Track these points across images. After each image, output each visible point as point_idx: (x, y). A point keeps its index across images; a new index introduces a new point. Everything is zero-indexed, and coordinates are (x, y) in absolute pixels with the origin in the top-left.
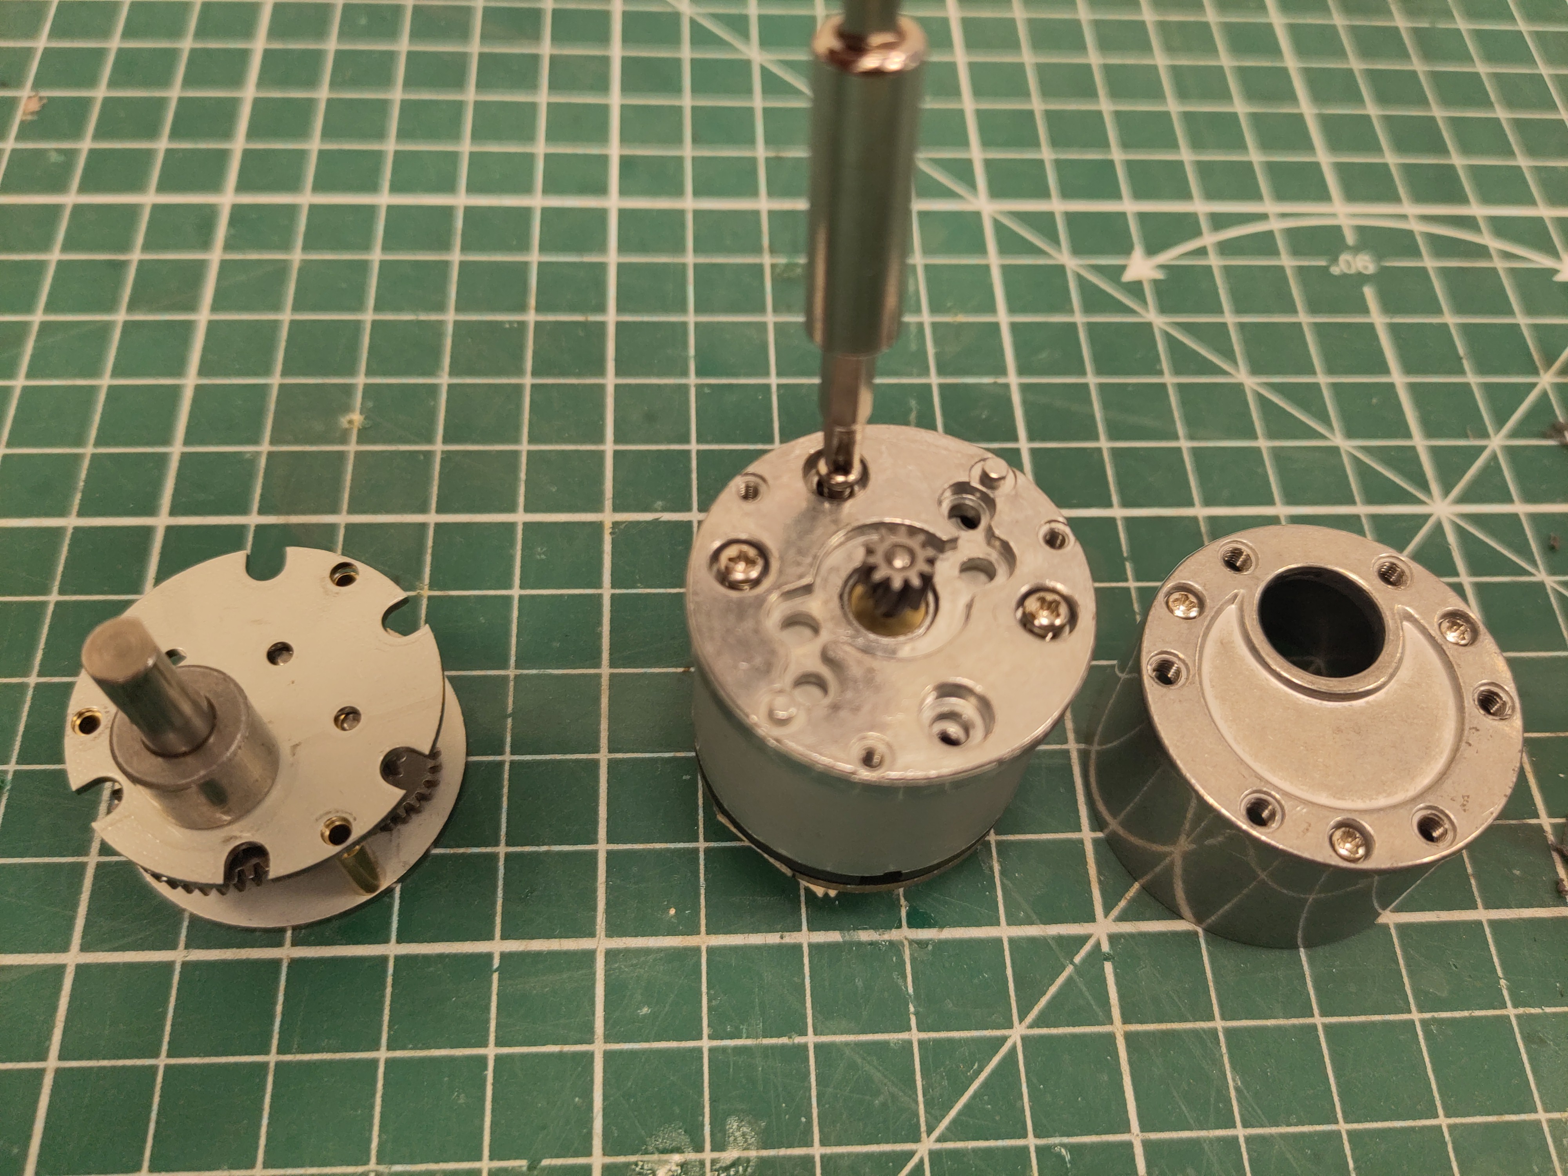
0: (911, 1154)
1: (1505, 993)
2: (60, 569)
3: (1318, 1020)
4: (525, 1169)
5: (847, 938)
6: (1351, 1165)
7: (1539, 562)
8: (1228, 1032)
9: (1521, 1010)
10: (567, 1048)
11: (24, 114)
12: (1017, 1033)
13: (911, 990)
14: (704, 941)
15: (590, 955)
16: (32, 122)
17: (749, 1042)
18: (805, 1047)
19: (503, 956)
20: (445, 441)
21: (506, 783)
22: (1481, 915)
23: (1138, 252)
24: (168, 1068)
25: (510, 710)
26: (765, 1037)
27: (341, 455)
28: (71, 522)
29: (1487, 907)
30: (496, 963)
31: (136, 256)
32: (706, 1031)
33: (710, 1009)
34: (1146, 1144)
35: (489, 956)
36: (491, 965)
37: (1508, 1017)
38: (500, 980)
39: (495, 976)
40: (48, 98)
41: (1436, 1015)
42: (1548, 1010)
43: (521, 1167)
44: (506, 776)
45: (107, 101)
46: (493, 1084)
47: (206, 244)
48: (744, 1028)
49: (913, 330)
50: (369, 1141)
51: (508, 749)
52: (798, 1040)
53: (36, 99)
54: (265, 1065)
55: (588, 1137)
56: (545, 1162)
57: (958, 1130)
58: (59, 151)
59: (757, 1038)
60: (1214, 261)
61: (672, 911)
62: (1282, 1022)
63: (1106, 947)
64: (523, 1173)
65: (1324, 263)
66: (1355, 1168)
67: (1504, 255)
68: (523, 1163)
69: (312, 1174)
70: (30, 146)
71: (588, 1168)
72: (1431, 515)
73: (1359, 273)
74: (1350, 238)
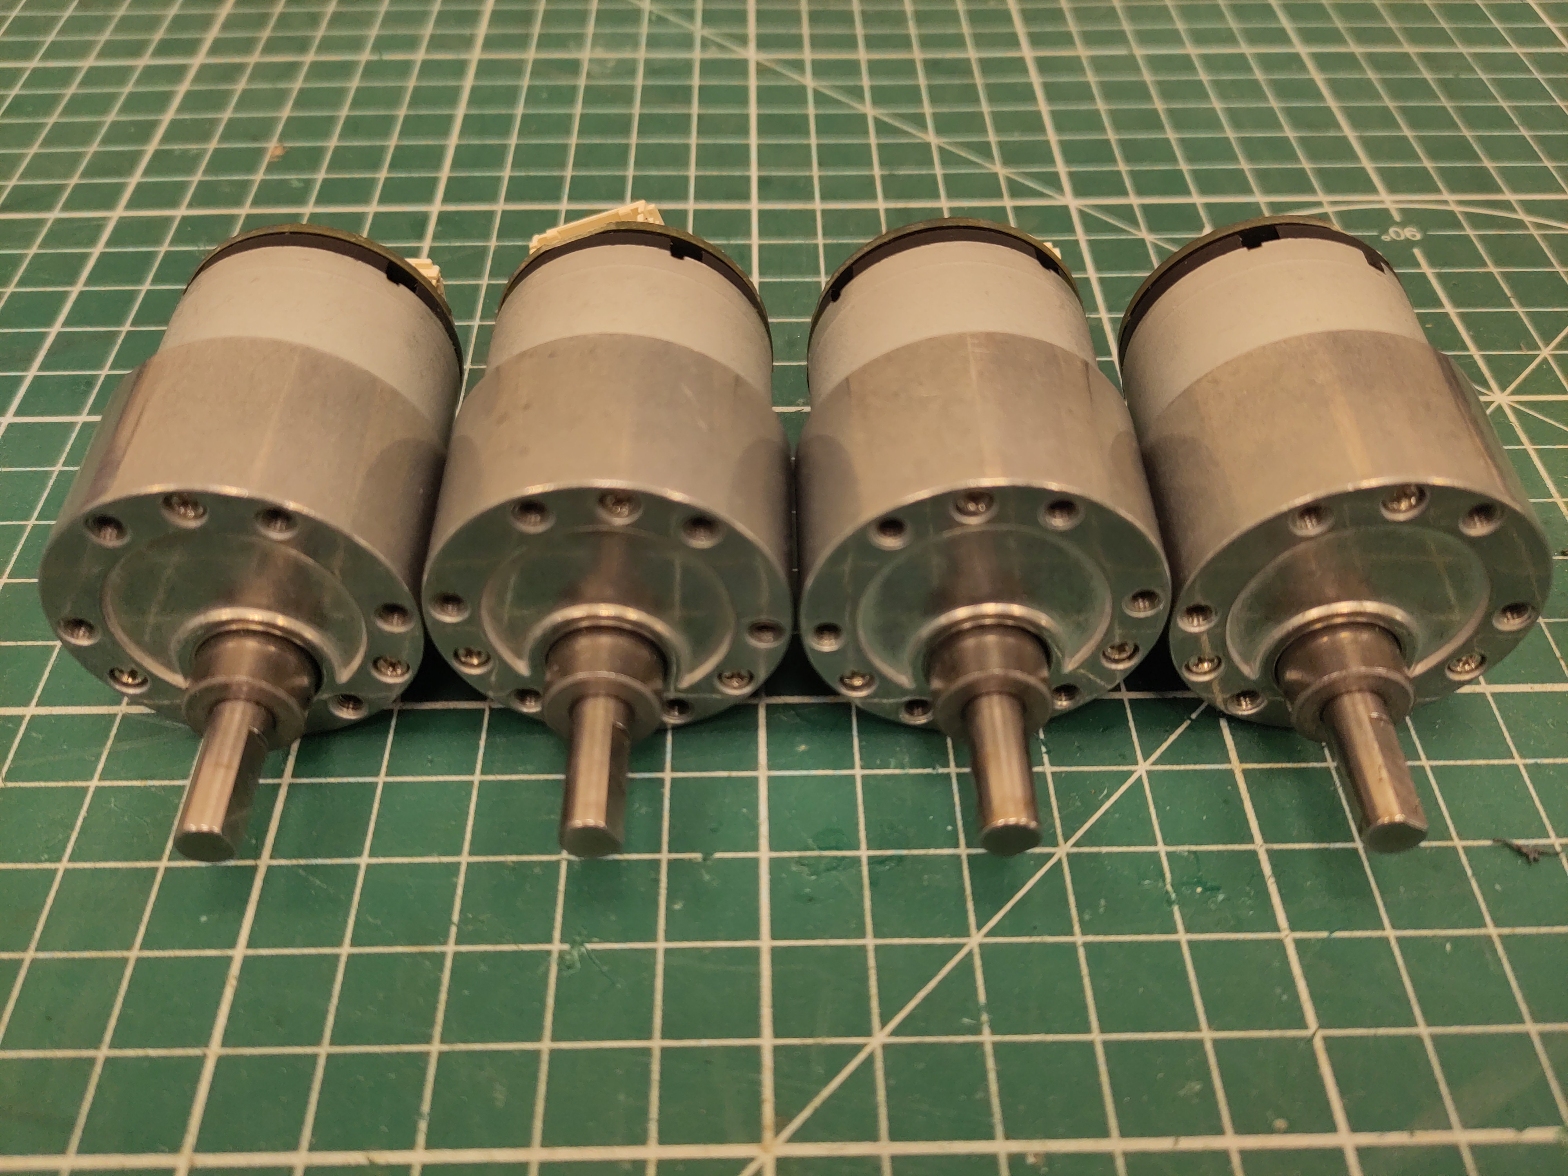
0: (1050, 855)
3: (1425, 763)
4: (700, 860)
6: (1469, 872)
10: (735, 774)
11: (272, 156)
12: (1142, 769)
13: (1041, 736)
16: (277, 162)
17: (897, 771)
18: (947, 774)
24: (386, 784)
26: (911, 768)
32: (858, 763)
33: (861, 747)
34: (1269, 852)
40: (290, 147)
43: (696, 858)
45: (336, 147)
46: (670, 799)
48: (892, 761)
52: (941, 770)
54: (471, 783)
55: (756, 837)
56: (718, 855)
57: (1092, 838)
58: (299, 180)
59: (904, 767)
64: (698, 863)
65: (1375, 234)
66: (1474, 874)
67: (1539, 226)
68: (697, 856)
69: (513, 862)
70: (275, 177)
71: (756, 862)
72: (1492, 402)
73: (1407, 240)
74: (1397, 217)
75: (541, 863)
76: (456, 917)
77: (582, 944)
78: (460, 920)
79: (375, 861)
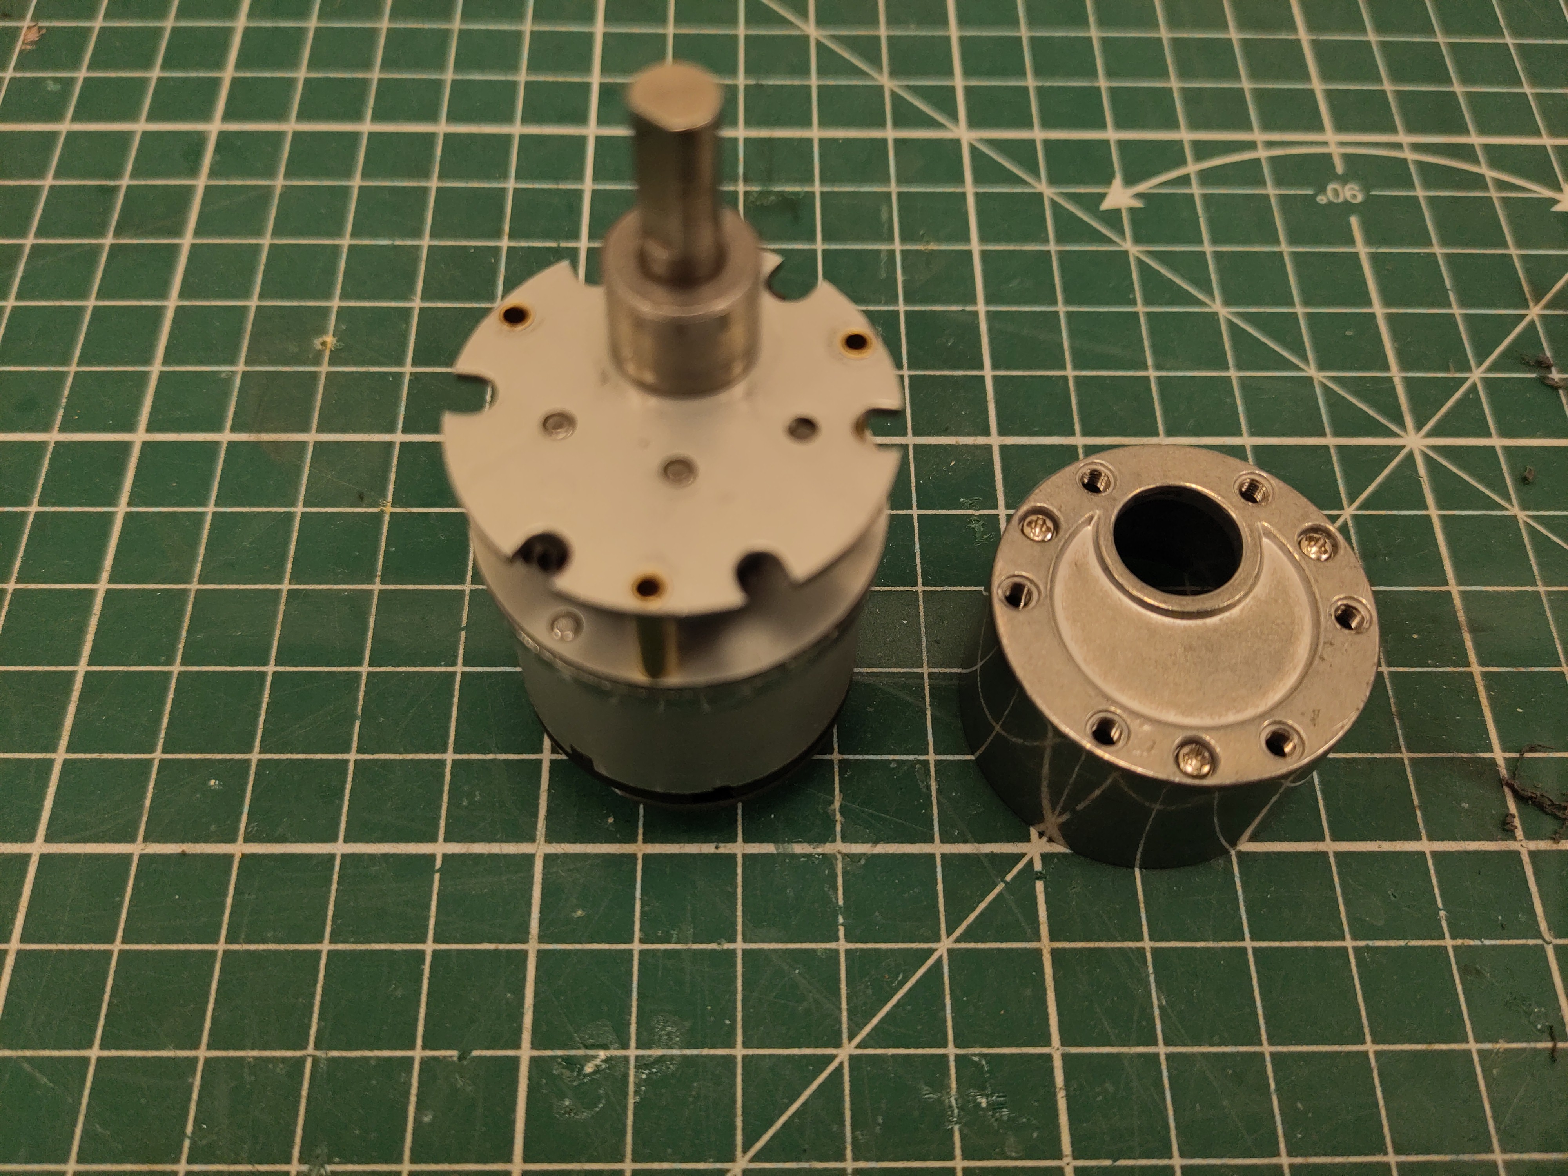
0: (832, 1058)
1: (1444, 924)
2: (41, 481)
3: (1248, 944)
4: (455, 1059)
5: (781, 851)
6: (1273, 1086)
7: (1513, 497)
8: (1154, 951)
9: (1459, 942)
10: (501, 947)
11: (23, 43)
12: (944, 946)
13: (841, 902)
14: (640, 849)
15: (529, 859)
16: (30, 51)
17: (679, 946)
18: (733, 952)
19: (445, 856)
20: (414, 363)
21: (456, 693)
22: (1425, 846)
23: (1118, 181)
24: (121, 952)
25: (464, 624)
26: (694, 942)
27: (314, 376)
28: (54, 437)
29: (1431, 838)
30: (438, 864)
31: (125, 182)
32: (637, 934)
33: (642, 913)
34: (1065, 1057)
35: (432, 857)
36: (434, 866)
37: (1445, 947)
38: (441, 880)
39: (437, 877)
40: (47, 28)
41: (1370, 943)
42: (1487, 942)
43: (451, 1057)
44: (457, 686)
45: (102, 29)
46: (429, 979)
47: (193, 172)
48: (674, 933)
49: (884, 257)
50: (309, 1027)
51: (460, 660)
52: (727, 946)
53: (35, 29)
54: (214, 953)
55: (519, 1030)
56: (475, 1053)
57: (877, 1038)
58: (55, 80)
59: (686, 943)
60: (1196, 190)
61: (611, 820)
62: (1211, 944)
63: (1038, 866)
64: (453, 1062)
65: (1310, 192)
66: (1277, 1090)
67: (1501, 185)
68: (454, 1053)
69: (253, 1057)
70: (28, 75)
71: (516, 1060)
72: (1403, 447)
73: (1346, 202)
74: (1340, 168)
75: (284, 1060)
76: (189, 1129)
77: (322, 1166)
78: (193, 1133)
79: (106, 1053)
